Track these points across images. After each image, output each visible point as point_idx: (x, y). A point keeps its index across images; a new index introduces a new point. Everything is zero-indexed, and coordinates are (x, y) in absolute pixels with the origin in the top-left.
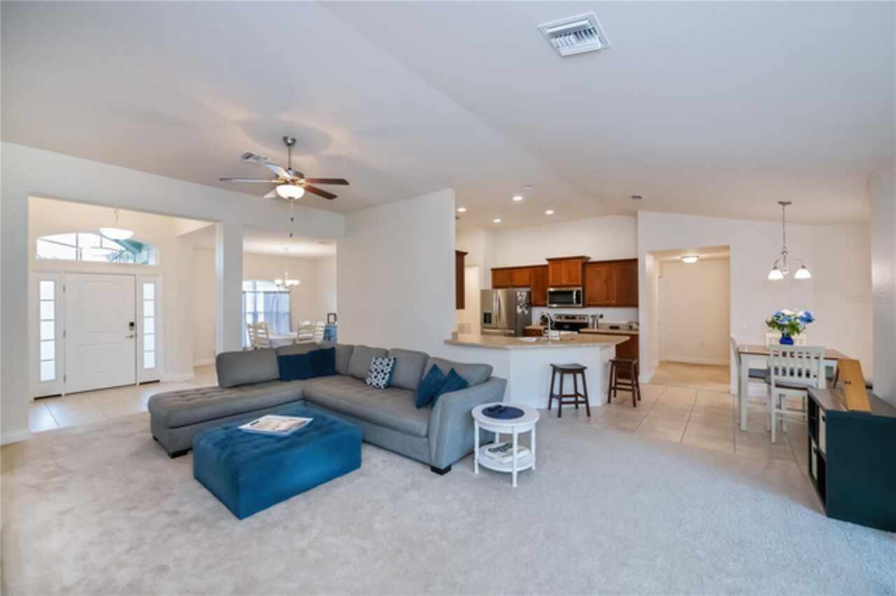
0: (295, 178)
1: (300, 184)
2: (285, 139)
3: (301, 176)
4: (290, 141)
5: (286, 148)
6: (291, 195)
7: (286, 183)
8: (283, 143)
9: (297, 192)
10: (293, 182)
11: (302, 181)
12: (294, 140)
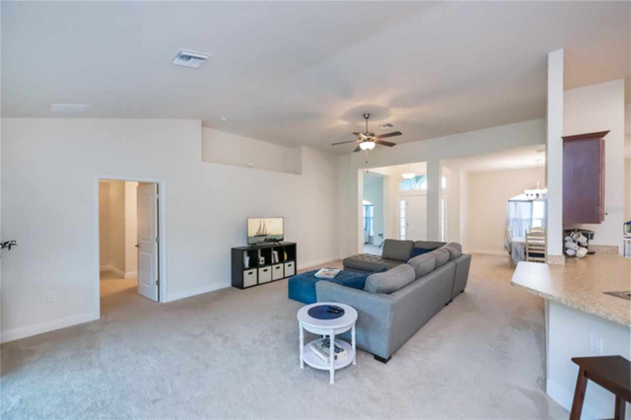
0: (370, 137)
1: (373, 141)
2: (364, 115)
3: (373, 135)
4: (367, 116)
5: (365, 120)
6: (368, 148)
7: (365, 141)
8: (363, 117)
9: (370, 145)
10: (369, 140)
11: (374, 138)
12: (369, 115)
